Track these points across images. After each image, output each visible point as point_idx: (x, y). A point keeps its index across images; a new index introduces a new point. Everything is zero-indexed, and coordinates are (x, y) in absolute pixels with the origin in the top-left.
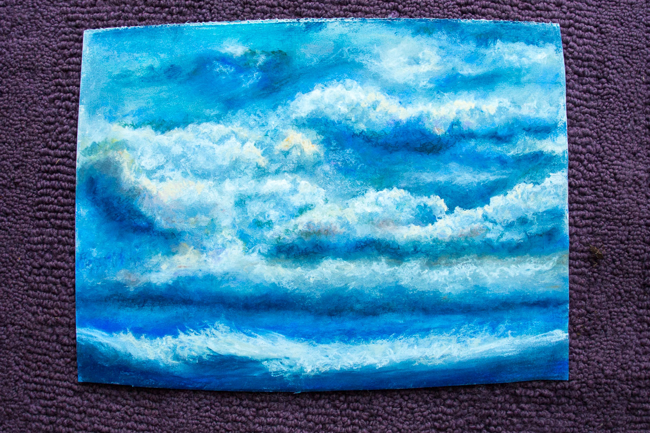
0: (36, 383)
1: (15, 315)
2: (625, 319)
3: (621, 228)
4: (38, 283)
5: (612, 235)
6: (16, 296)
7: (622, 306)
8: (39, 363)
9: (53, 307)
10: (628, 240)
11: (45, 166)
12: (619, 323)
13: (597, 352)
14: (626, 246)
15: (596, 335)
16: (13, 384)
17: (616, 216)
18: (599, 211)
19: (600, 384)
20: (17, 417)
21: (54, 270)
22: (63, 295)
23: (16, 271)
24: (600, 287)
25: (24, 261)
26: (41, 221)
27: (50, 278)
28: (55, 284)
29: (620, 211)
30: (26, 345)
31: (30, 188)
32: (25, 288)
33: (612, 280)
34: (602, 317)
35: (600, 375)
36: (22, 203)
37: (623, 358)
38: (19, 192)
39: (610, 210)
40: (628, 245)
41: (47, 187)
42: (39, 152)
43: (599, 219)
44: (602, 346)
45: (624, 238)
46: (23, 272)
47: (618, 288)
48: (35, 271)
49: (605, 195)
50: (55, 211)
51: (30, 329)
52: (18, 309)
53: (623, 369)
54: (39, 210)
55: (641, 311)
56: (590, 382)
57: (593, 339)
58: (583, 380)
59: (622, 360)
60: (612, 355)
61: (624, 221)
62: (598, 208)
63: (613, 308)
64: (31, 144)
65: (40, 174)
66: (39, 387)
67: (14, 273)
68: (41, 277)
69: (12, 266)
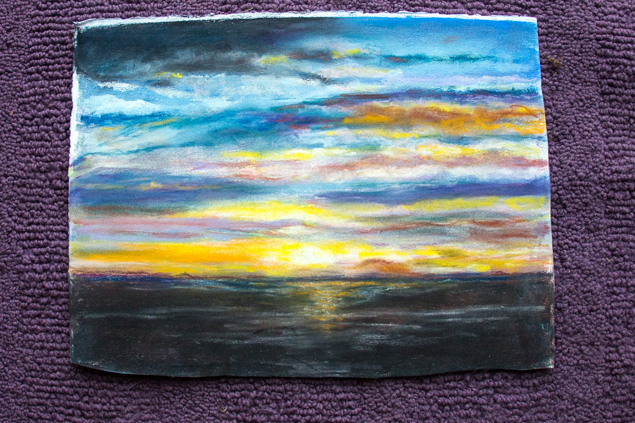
0: (29, 231)
1: (8, 167)
2: (590, 124)
3: (574, 42)
4: (30, 133)
5: (566, 48)
6: (9, 148)
7: (586, 112)
8: (32, 211)
9: (46, 154)
10: (581, 52)
11: (36, 26)
12: (585, 128)
13: (568, 156)
14: (580, 58)
15: (565, 140)
16: (6, 236)
17: (567, 31)
18: (552, 27)
19: (576, 186)
20: (9, 270)
21: (45, 119)
22: (56, 141)
23: (8, 125)
24: (562, 95)
25: (16, 115)
26: (33, 75)
27: (42, 126)
28: (47, 131)
29: (571, 26)
30: (19, 195)
31: (22, 47)
32: (18, 140)
33: (572, 88)
34: (568, 122)
35: (574, 176)
36: (14, 61)
37: (594, 162)
38: (11, 51)
39: (561, 26)
40: (582, 56)
41: (38, 44)
42: (30, 15)
43: (553, 35)
44: (572, 150)
45: (577, 50)
46: (15, 124)
47: (579, 95)
48: (28, 122)
49: (555, 13)
50: (47, 64)
51: (24, 179)
52: (11, 160)
53: (595, 172)
54: (31, 65)
55: (604, 117)
56: (566, 183)
57: (563, 144)
58: (559, 183)
59: (593, 163)
60: (583, 159)
61: (575, 35)
62: (550, 25)
63: (578, 114)
64: (23, 8)
65: (31, 34)
66: (32, 234)
67: (7, 127)
68: (33, 127)
69: (5, 121)
